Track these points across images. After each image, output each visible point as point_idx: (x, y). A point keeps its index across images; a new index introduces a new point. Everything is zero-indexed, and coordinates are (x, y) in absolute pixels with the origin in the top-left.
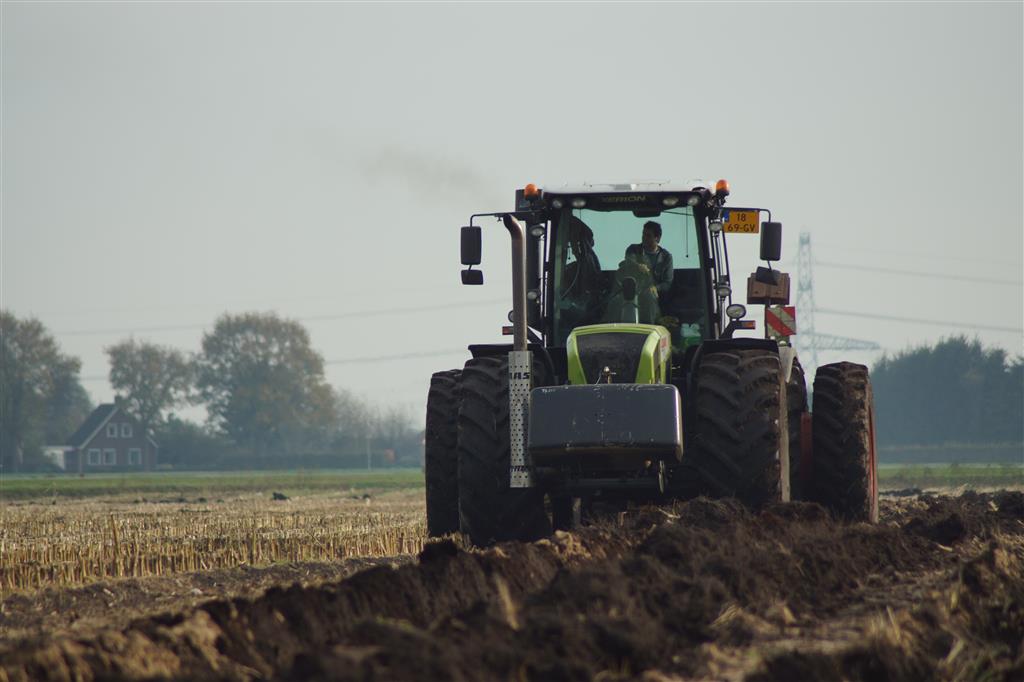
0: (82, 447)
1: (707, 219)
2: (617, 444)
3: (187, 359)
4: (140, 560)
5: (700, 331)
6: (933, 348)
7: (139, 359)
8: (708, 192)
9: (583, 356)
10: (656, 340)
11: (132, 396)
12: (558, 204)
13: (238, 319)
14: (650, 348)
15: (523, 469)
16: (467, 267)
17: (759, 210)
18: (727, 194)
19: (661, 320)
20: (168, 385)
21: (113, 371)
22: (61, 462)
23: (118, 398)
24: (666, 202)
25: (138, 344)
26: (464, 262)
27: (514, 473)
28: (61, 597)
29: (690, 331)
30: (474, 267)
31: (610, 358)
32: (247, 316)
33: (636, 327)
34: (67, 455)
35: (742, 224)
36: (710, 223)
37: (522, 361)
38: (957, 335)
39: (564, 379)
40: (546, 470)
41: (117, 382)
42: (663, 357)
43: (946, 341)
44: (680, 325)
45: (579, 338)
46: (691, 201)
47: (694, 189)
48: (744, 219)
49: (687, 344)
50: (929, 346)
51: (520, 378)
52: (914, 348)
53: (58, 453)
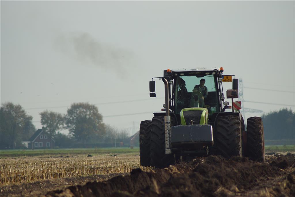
0: (33, 142)
1: (217, 78)
2: (195, 141)
3: (63, 116)
4: (50, 174)
5: (216, 109)
6: (278, 112)
7: (49, 116)
8: (218, 71)
9: (185, 117)
10: (205, 112)
11: (47, 127)
12: (176, 75)
13: (77, 104)
14: (203, 114)
15: (169, 148)
16: (151, 92)
17: (232, 75)
18: (223, 71)
19: (205, 106)
20: (57, 123)
21: (42, 120)
22: (27, 146)
23: (43, 127)
24: (206, 74)
25: (49, 112)
26: (150, 91)
27: (166, 150)
28: (27, 185)
29: (213, 109)
30: (153, 92)
31: (192, 117)
32: (80, 103)
33: (198, 108)
34: (29, 144)
35: (227, 79)
36: (219, 79)
37: (168, 118)
38: (285, 108)
39: (180, 124)
40: (175, 149)
41: (43, 123)
42: (207, 117)
43: (282, 110)
44: (210, 107)
45: (184, 112)
46: (213, 73)
47: (214, 70)
48: (228, 78)
49: (213, 113)
50: (277, 111)
51: (168, 123)
52: (273, 112)
53: (26, 143)
